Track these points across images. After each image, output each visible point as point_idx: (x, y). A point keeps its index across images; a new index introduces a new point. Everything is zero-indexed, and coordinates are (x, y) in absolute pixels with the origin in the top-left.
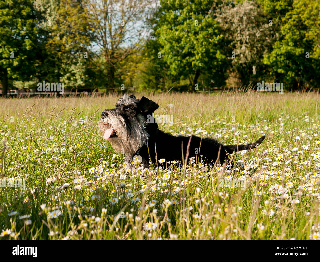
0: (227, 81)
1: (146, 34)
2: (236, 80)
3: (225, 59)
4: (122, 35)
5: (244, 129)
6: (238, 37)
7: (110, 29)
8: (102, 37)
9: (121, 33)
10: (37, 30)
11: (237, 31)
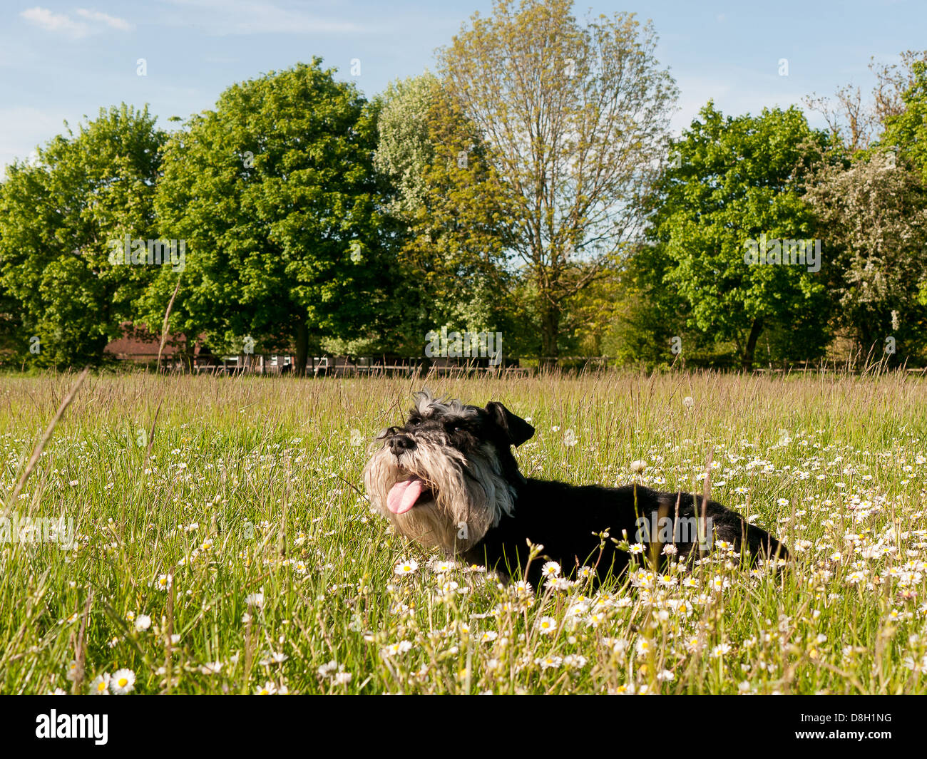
0: (828, 347)
1: (634, 232)
2: (851, 343)
3: (823, 292)
4: (577, 233)
5: (865, 460)
6: (856, 240)
7: (550, 218)
8: (531, 237)
9: (576, 227)
10: (377, 220)
11: (854, 225)
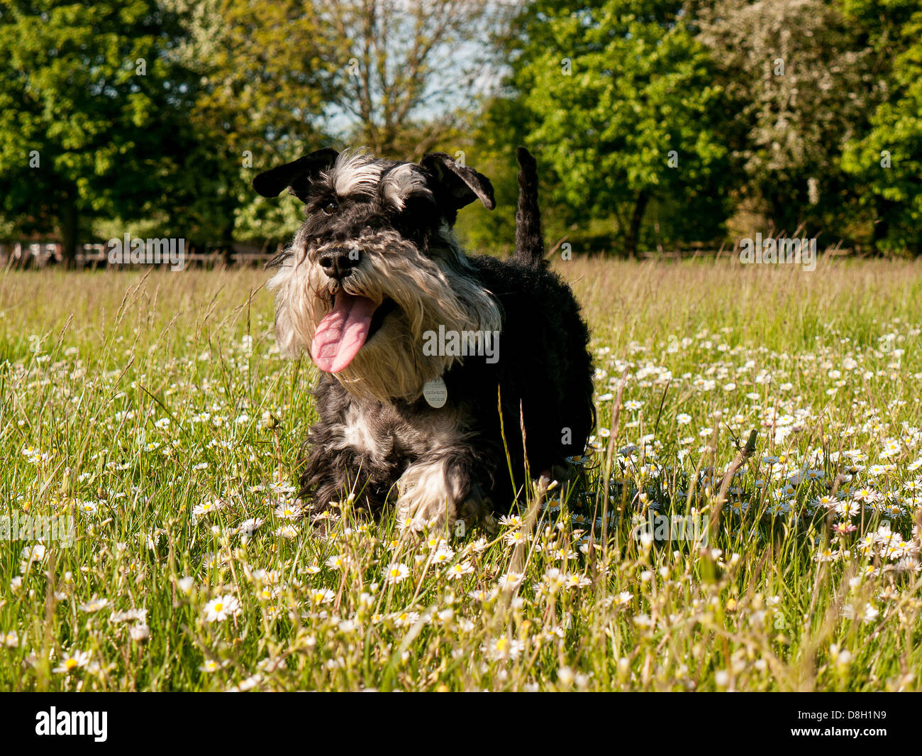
0: (730, 223)
1: (488, 83)
2: (759, 220)
3: (725, 157)
4: (418, 83)
5: (782, 364)
6: (764, 91)
7: (382, 65)
8: (358, 89)
9: (414, 76)
10: (164, 68)
11: (761, 72)
